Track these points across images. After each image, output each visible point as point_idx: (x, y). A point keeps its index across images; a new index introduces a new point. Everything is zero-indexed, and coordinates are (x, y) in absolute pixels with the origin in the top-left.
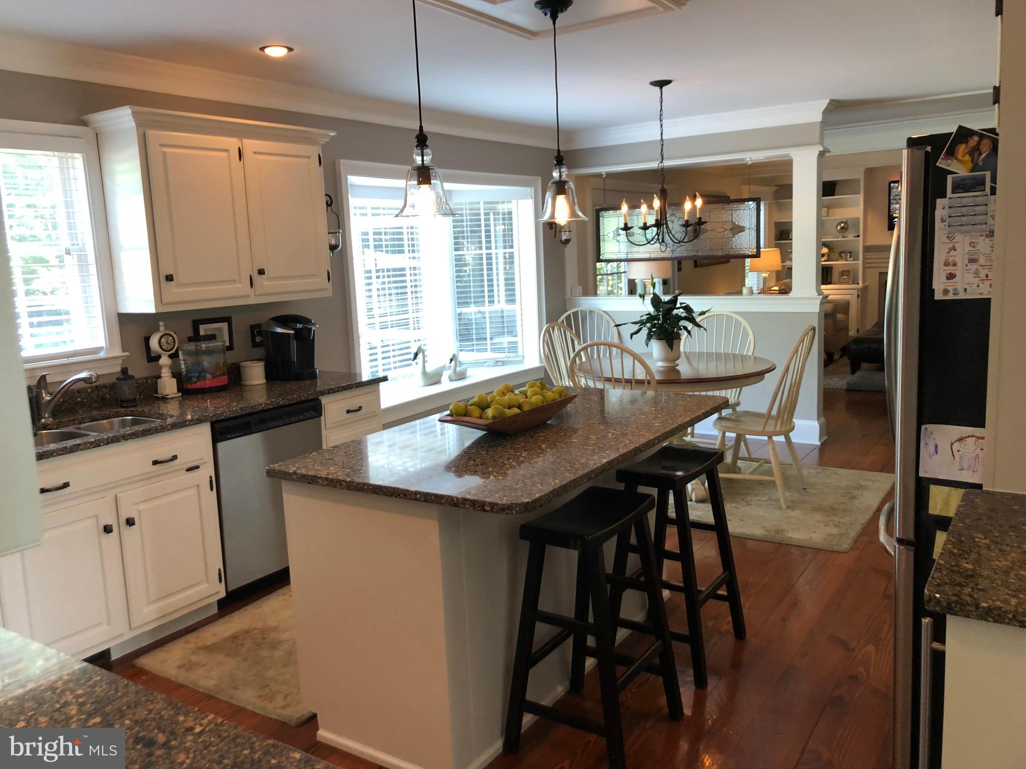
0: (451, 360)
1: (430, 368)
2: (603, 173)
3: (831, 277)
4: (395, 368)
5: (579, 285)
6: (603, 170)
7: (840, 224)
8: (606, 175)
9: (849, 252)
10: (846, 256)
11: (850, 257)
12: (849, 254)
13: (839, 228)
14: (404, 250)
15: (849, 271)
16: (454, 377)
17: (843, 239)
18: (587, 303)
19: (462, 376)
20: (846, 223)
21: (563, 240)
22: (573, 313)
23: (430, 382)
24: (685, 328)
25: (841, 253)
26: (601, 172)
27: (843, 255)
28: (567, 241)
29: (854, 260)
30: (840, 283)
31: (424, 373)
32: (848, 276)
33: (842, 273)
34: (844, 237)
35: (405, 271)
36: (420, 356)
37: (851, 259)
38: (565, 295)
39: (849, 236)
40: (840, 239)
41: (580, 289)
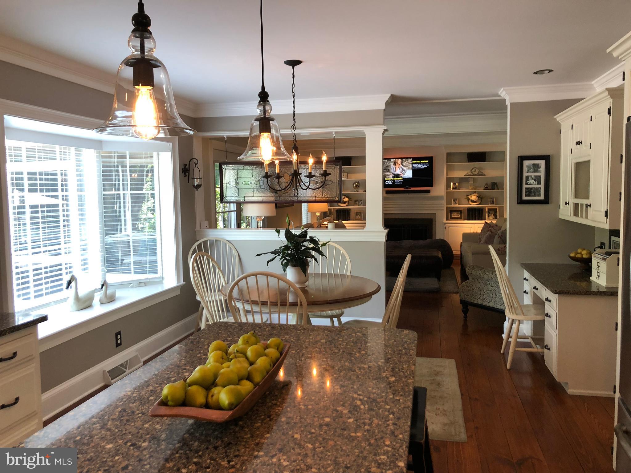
0: (103, 285)
1: (82, 293)
2: (225, 137)
3: (350, 216)
4: (47, 294)
5: (206, 220)
6: (225, 134)
7: (355, 183)
8: (227, 138)
9: (360, 201)
10: (359, 203)
11: (361, 204)
12: (360, 202)
13: (354, 185)
14: (57, 189)
15: (360, 212)
16: (105, 300)
17: (356, 192)
18: (212, 234)
19: (111, 299)
20: (358, 183)
21: (195, 185)
22: (203, 242)
23: (82, 307)
24: (313, 257)
25: (355, 201)
26: (224, 136)
27: (357, 202)
28: (199, 186)
29: (363, 206)
30: (356, 220)
31: (77, 298)
32: (360, 215)
33: (357, 214)
34: (357, 191)
35: (59, 207)
36: (73, 284)
37: (362, 205)
38: (195, 228)
39: (360, 191)
40: (355, 192)
41: (206, 223)
